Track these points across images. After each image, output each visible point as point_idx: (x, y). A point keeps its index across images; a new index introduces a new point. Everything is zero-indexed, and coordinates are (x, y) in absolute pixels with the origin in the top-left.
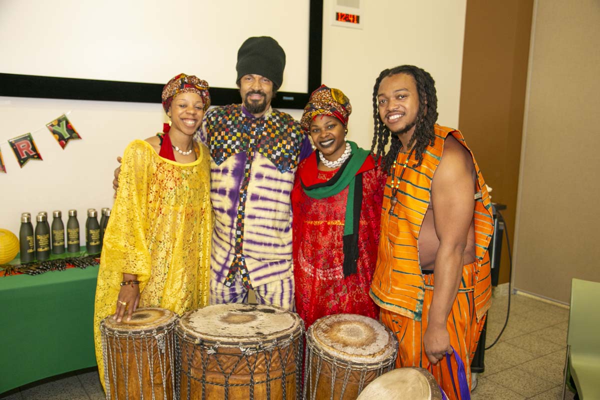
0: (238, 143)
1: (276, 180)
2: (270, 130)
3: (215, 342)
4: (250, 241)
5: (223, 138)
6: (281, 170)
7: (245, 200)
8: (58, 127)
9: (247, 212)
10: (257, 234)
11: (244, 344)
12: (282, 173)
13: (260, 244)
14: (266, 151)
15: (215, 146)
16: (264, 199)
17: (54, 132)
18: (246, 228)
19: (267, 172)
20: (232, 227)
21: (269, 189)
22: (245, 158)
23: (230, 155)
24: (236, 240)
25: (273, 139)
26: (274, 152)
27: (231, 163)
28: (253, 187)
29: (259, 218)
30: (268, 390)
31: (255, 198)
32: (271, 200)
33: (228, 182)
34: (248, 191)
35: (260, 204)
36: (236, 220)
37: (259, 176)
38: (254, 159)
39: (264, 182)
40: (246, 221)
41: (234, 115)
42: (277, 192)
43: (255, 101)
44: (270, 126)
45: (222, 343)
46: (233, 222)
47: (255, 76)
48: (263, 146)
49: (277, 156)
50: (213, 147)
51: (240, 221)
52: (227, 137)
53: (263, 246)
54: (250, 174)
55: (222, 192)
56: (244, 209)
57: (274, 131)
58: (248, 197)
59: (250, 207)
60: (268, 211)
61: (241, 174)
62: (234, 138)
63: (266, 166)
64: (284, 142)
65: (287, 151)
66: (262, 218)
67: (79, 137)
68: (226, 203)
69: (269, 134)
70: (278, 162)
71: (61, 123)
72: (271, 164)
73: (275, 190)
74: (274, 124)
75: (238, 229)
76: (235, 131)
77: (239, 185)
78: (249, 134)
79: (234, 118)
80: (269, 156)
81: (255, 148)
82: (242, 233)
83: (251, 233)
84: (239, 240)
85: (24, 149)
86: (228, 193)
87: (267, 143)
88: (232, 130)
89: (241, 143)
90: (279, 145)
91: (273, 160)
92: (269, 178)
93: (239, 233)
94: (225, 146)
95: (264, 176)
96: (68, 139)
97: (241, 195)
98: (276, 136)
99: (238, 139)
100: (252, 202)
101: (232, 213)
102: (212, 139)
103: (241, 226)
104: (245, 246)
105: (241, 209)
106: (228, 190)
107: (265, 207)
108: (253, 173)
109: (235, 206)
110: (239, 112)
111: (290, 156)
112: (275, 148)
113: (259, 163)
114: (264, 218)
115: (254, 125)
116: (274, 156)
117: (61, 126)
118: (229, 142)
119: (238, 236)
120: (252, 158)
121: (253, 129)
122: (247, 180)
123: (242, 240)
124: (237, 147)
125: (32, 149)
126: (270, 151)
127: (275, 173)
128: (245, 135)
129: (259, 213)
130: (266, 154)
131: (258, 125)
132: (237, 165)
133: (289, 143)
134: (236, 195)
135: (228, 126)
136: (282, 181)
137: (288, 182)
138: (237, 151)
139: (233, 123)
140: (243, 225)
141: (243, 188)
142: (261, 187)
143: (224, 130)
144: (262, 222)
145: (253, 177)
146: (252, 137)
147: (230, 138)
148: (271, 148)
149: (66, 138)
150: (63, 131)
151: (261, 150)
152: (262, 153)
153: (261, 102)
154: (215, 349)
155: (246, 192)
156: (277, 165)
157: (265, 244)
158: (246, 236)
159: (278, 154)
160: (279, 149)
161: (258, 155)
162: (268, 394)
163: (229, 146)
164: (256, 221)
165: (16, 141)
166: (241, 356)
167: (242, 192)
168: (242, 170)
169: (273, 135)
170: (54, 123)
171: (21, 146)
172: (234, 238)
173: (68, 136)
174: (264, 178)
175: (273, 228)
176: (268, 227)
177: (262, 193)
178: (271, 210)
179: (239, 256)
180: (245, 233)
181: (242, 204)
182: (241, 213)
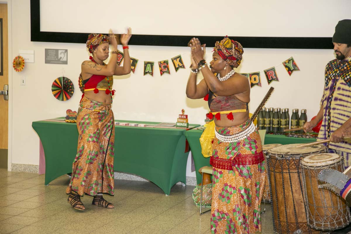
1: (346, 90)
4: (333, 122)
5: (329, 73)
7: (331, 100)
8: (289, 64)
9: (332, 106)
12: (350, 87)
14: (343, 76)
16: (341, 100)
17: (286, 67)
18: (332, 115)
19: (343, 86)
20: (325, 115)
21: (343, 95)
22: (335, 80)
23: (330, 80)
24: (328, 121)
26: (346, 77)
27: (330, 84)
29: (337, 109)
31: (336, 99)
32: (344, 101)
33: (328, 93)
34: (333, 96)
35: (338, 102)
36: (328, 111)
37: (339, 89)
38: (338, 81)
39: (341, 92)
40: (332, 111)
41: (337, 61)
42: (347, 97)
44: (349, 64)
46: (326, 112)
48: (343, 74)
49: (347, 79)
50: (327, 79)
51: (329, 111)
53: (338, 124)
54: (335, 88)
56: (330, 105)
58: (333, 99)
59: (333, 104)
60: (342, 106)
61: (332, 88)
63: (342, 83)
66: (339, 110)
67: (298, 70)
70: (348, 81)
71: (290, 62)
72: (344, 82)
73: (346, 96)
75: (328, 116)
79: (336, 63)
83: (333, 117)
84: (329, 121)
85: (271, 75)
87: (345, 72)
90: (349, 73)
91: (345, 81)
92: (343, 89)
95: (341, 88)
96: (293, 70)
97: (330, 98)
100: (335, 101)
101: (326, 107)
103: (330, 113)
104: (332, 124)
107: (341, 104)
108: (337, 87)
109: (327, 104)
112: (347, 75)
113: (340, 82)
114: (340, 110)
116: (346, 79)
117: (290, 63)
119: (329, 119)
121: (341, 67)
122: (333, 91)
123: (330, 121)
124: (333, 76)
125: (274, 75)
126: (345, 76)
127: (346, 87)
129: (338, 107)
130: (343, 78)
131: (344, 64)
132: (332, 85)
134: (328, 99)
136: (349, 91)
138: (333, 78)
141: (331, 95)
142: (339, 94)
144: (339, 112)
145: (336, 89)
148: (346, 74)
149: (292, 69)
150: (291, 65)
152: (342, 77)
155: (332, 97)
156: (347, 83)
158: (332, 119)
159: (348, 77)
161: (340, 78)
163: (331, 76)
164: (336, 111)
165: (267, 71)
167: (331, 96)
169: (349, 68)
170: (286, 62)
171: (269, 73)
172: (327, 121)
173: (293, 69)
174: (341, 89)
175: (344, 115)
176: (342, 115)
177: (340, 97)
178: (344, 106)
179: (328, 130)
180: (331, 117)
181: (330, 103)
182: (329, 107)
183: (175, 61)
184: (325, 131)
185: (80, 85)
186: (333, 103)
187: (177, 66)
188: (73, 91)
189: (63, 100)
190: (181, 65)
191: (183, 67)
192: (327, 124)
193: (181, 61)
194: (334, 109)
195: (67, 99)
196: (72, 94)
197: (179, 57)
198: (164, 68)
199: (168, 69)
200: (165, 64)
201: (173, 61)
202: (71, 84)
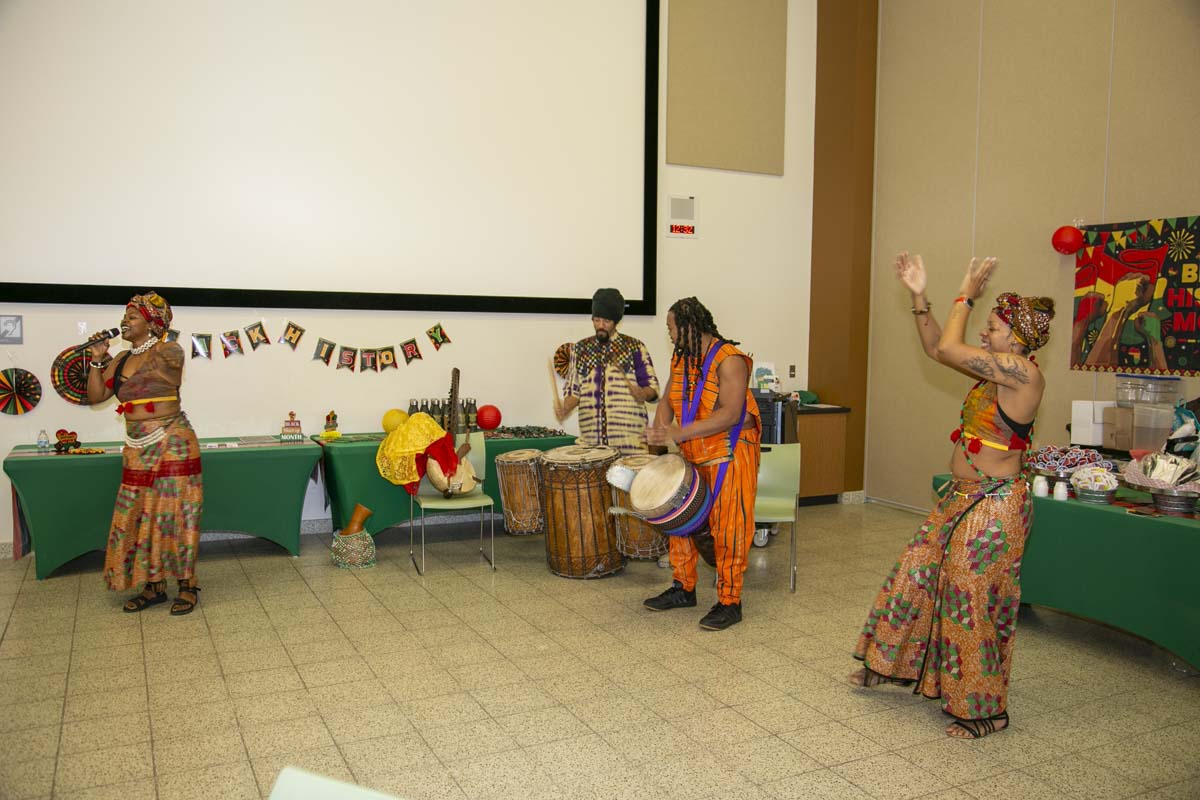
1: (624, 380)
2: (615, 348)
4: (612, 423)
6: (625, 373)
7: (604, 396)
9: (607, 404)
10: (616, 418)
13: (618, 424)
14: (613, 362)
16: (616, 393)
18: (608, 415)
20: (598, 416)
21: (619, 386)
22: (601, 369)
23: (591, 369)
26: (618, 362)
27: (593, 374)
28: (608, 386)
29: (616, 407)
30: (589, 493)
31: (610, 393)
32: (622, 394)
33: (592, 387)
35: (614, 397)
36: (600, 411)
37: (611, 379)
39: (615, 382)
40: (607, 410)
42: (624, 388)
44: (615, 345)
46: (599, 413)
47: (600, 318)
48: (611, 359)
49: (621, 364)
51: (603, 411)
54: (605, 379)
55: (590, 394)
57: (617, 348)
58: (606, 394)
59: (608, 400)
60: (620, 401)
61: (600, 380)
62: (593, 358)
63: (614, 371)
64: (625, 354)
65: (626, 359)
66: (618, 406)
68: (593, 402)
69: (614, 351)
73: (622, 386)
74: (618, 343)
75: (602, 417)
76: (593, 353)
77: (599, 387)
80: (616, 365)
81: (606, 361)
82: (606, 419)
83: (611, 417)
84: (604, 424)
86: (593, 394)
87: (613, 356)
88: (590, 353)
89: (597, 360)
90: (621, 356)
91: (618, 367)
92: (618, 379)
93: (603, 419)
97: (602, 394)
98: (620, 351)
99: (595, 358)
100: (609, 396)
101: (597, 406)
104: (610, 427)
105: (603, 402)
106: (593, 392)
107: (618, 398)
108: (607, 378)
109: (598, 401)
113: (610, 370)
118: (590, 361)
119: (603, 422)
120: (604, 368)
122: (603, 382)
123: (607, 424)
127: (622, 376)
128: (599, 354)
129: (614, 403)
132: (596, 375)
133: (627, 354)
134: (598, 395)
137: (631, 380)
138: (596, 366)
140: (605, 414)
141: (602, 388)
142: (613, 386)
143: (585, 354)
144: (618, 409)
145: (607, 380)
146: (604, 354)
148: (616, 359)
152: (610, 364)
155: (604, 390)
156: (621, 370)
157: (622, 425)
158: (609, 420)
159: (621, 362)
160: (621, 359)
161: (608, 365)
162: (590, 496)
163: (590, 363)
164: (614, 409)
167: (602, 391)
169: (617, 350)
172: (600, 424)
174: (614, 379)
176: (622, 412)
177: (616, 389)
178: (622, 400)
179: (604, 436)
180: (608, 418)
181: (603, 399)
182: (603, 405)
185: (54, 382)
186: (607, 398)
188: (40, 395)
189: (16, 412)
194: (610, 406)
195: (26, 409)
196: (38, 400)
202: (35, 381)
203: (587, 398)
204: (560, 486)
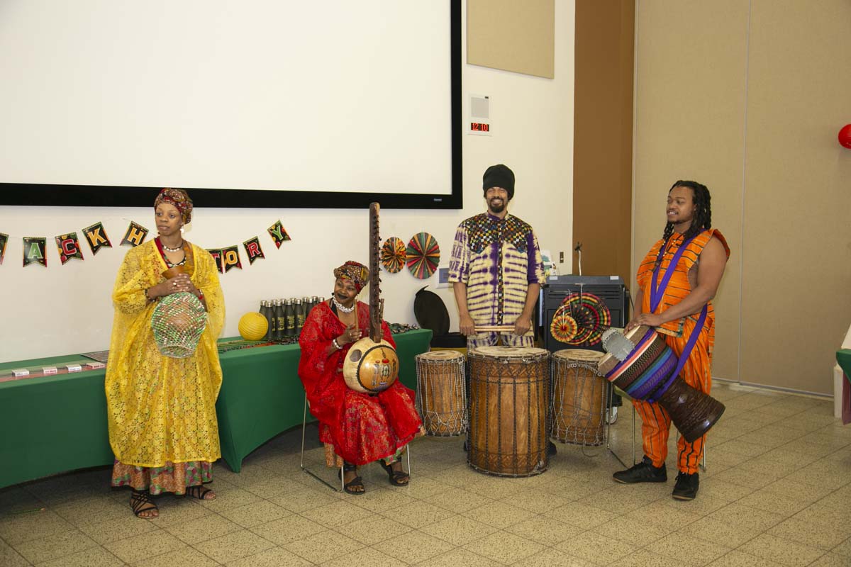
0: (490, 237)
1: (518, 257)
2: (510, 227)
3: (507, 357)
4: (507, 300)
5: (479, 236)
6: (521, 251)
7: (502, 272)
9: (505, 280)
10: (511, 294)
11: (525, 357)
12: (521, 253)
13: (513, 301)
14: (509, 239)
15: (475, 243)
16: (513, 270)
18: (505, 291)
19: (512, 253)
20: (494, 292)
21: (515, 264)
22: (497, 245)
23: (486, 245)
25: (512, 231)
26: (515, 240)
27: (488, 250)
28: (505, 263)
29: (512, 283)
31: (507, 270)
32: (517, 271)
33: (489, 263)
35: (511, 274)
36: (497, 286)
37: (508, 256)
38: (503, 245)
39: (511, 260)
40: (504, 286)
41: (483, 220)
42: (520, 266)
43: (496, 205)
44: (509, 224)
45: (512, 357)
46: (495, 288)
47: (495, 188)
48: (506, 237)
49: (517, 242)
50: (473, 244)
51: (500, 287)
52: (482, 235)
54: (502, 256)
55: (485, 271)
56: (502, 278)
57: (512, 227)
58: (503, 270)
59: (506, 277)
60: (516, 279)
61: (496, 256)
62: (487, 234)
63: (511, 249)
64: (520, 233)
65: (523, 238)
68: (489, 277)
69: (509, 229)
70: (518, 246)
72: (514, 247)
74: (512, 222)
75: (500, 292)
76: (487, 230)
77: (496, 263)
78: (497, 230)
79: (483, 222)
80: (512, 242)
81: (503, 239)
82: (503, 295)
83: (507, 294)
84: (501, 300)
86: (489, 270)
87: (509, 234)
88: (484, 230)
89: (493, 237)
90: (517, 234)
91: (514, 245)
92: (514, 257)
93: (500, 295)
94: (482, 240)
95: (511, 255)
97: (499, 270)
98: (515, 229)
99: (490, 234)
100: (507, 273)
101: (493, 282)
102: (472, 239)
103: (501, 290)
104: (505, 304)
105: (500, 278)
106: (489, 268)
107: (515, 276)
108: (504, 255)
109: (495, 277)
110: (485, 218)
111: (525, 242)
112: (515, 237)
113: (506, 248)
114: (514, 284)
115: (499, 225)
116: (515, 242)
118: (484, 237)
119: (500, 298)
120: (501, 246)
121: (499, 227)
122: (501, 259)
123: (503, 300)
124: (491, 239)
126: (512, 239)
127: (518, 254)
128: (495, 231)
129: (511, 280)
130: (510, 241)
131: (503, 224)
132: (493, 251)
133: (523, 234)
134: (495, 270)
135: (481, 228)
136: (521, 258)
137: (525, 259)
138: (491, 242)
139: (483, 225)
140: (503, 289)
141: (499, 265)
142: (510, 263)
143: (478, 231)
144: (513, 286)
145: (504, 257)
146: (500, 231)
147: (485, 235)
148: (512, 237)
151: (506, 239)
153: (501, 205)
154: (508, 361)
155: (501, 267)
156: (517, 248)
157: (517, 302)
158: (505, 297)
159: (518, 240)
160: (518, 237)
161: (505, 242)
163: (485, 240)
164: (510, 286)
166: (524, 365)
167: (498, 267)
168: (496, 254)
169: (512, 229)
174: (511, 257)
175: (520, 290)
177: (512, 267)
178: (518, 278)
179: (500, 312)
180: (504, 295)
181: (501, 275)
182: (501, 281)
183: (90, 234)
184: (494, 313)
186: (505, 275)
187: (96, 244)
190: (103, 241)
191: (108, 244)
192: (497, 304)
193: (102, 233)
194: (507, 283)
197: (99, 226)
198: (69, 248)
199: (78, 250)
200: (71, 241)
201: (86, 235)
203: (482, 274)
204: (511, 380)
